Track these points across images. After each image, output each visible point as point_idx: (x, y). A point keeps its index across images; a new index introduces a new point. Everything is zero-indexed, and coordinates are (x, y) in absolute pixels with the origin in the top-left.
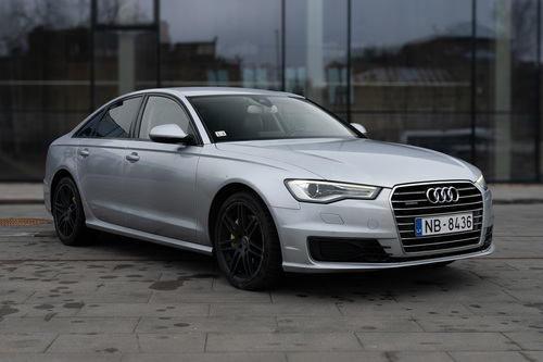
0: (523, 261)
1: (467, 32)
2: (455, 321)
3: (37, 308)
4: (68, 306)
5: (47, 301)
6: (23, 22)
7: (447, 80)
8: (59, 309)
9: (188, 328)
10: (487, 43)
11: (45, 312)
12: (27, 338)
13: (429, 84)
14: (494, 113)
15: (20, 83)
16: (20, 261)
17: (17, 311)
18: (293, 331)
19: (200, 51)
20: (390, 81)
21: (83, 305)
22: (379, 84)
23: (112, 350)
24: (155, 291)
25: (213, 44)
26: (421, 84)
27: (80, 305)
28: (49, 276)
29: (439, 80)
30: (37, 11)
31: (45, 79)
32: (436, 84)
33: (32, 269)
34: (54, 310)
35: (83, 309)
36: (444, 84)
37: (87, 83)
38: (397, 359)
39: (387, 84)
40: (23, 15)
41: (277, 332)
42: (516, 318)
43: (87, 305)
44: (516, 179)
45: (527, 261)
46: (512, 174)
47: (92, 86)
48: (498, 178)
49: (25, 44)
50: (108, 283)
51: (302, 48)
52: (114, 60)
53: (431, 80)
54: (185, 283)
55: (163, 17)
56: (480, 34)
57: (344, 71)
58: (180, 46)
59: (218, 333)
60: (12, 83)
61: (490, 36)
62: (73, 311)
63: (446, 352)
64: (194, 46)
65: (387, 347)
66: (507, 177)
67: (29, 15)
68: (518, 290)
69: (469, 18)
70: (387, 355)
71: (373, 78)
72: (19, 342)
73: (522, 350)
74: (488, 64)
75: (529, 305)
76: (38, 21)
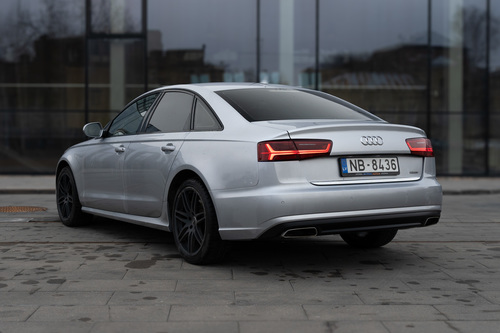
0: (462, 244)
1: (424, 42)
2: (392, 296)
3: (24, 283)
4: (51, 282)
5: (33, 277)
6: (29, 31)
7: (411, 84)
8: (43, 285)
9: (156, 301)
10: (441, 51)
11: (30, 287)
12: (12, 309)
13: (395, 87)
14: (448, 113)
15: (26, 85)
16: (14, 243)
17: (5, 285)
18: (248, 303)
19: (186, 57)
20: (360, 84)
21: (65, 281)
22: (350, 87)
23: (85, 320)
24: (131, 270)
25: (201, 51)
26: (388, 87)
27: (62, 281)
28: (38, 255)
29: (404, 84)
30: (42, 21)
31: (48, 82)
32: (402, 87)
33: (23, 250)
34: (39, 285)
35: (64, 284)
36: (409, 87)
37: (83, 85)
38: (336, 327)
39: (357, 87)
40: (30, 24)
41: (234, 304)
42: (447, 293)
43: (68, 281)
44: (467, 173)
45: (466, 244)
46: (464, 169)
47: (87, 88)
48: (451, 171)
49: (31, 50)
50: (89, 262)
51: (276, 55)
52: (107, 65)
53: (397, 84)
54: (158, 262)
55: (151, 26)
56: (435, 43)
57: (313, 76)
58: (170, 53)
59: (180, 305)
60: (19, 85)
61: (445, 44)
62: (55, 286)
63: (381, 322)
64: (180, 53)
65: (329, 317)
66: (459, 171)
67: (35, 24)
68: (453, 269)
69: (425, 28)
70: (328, 324)
71: (346, 82)
72: (4, 312)
73: (447, 321)
74: (442, 70)
75: (461, 282)
76: (43, 30)
